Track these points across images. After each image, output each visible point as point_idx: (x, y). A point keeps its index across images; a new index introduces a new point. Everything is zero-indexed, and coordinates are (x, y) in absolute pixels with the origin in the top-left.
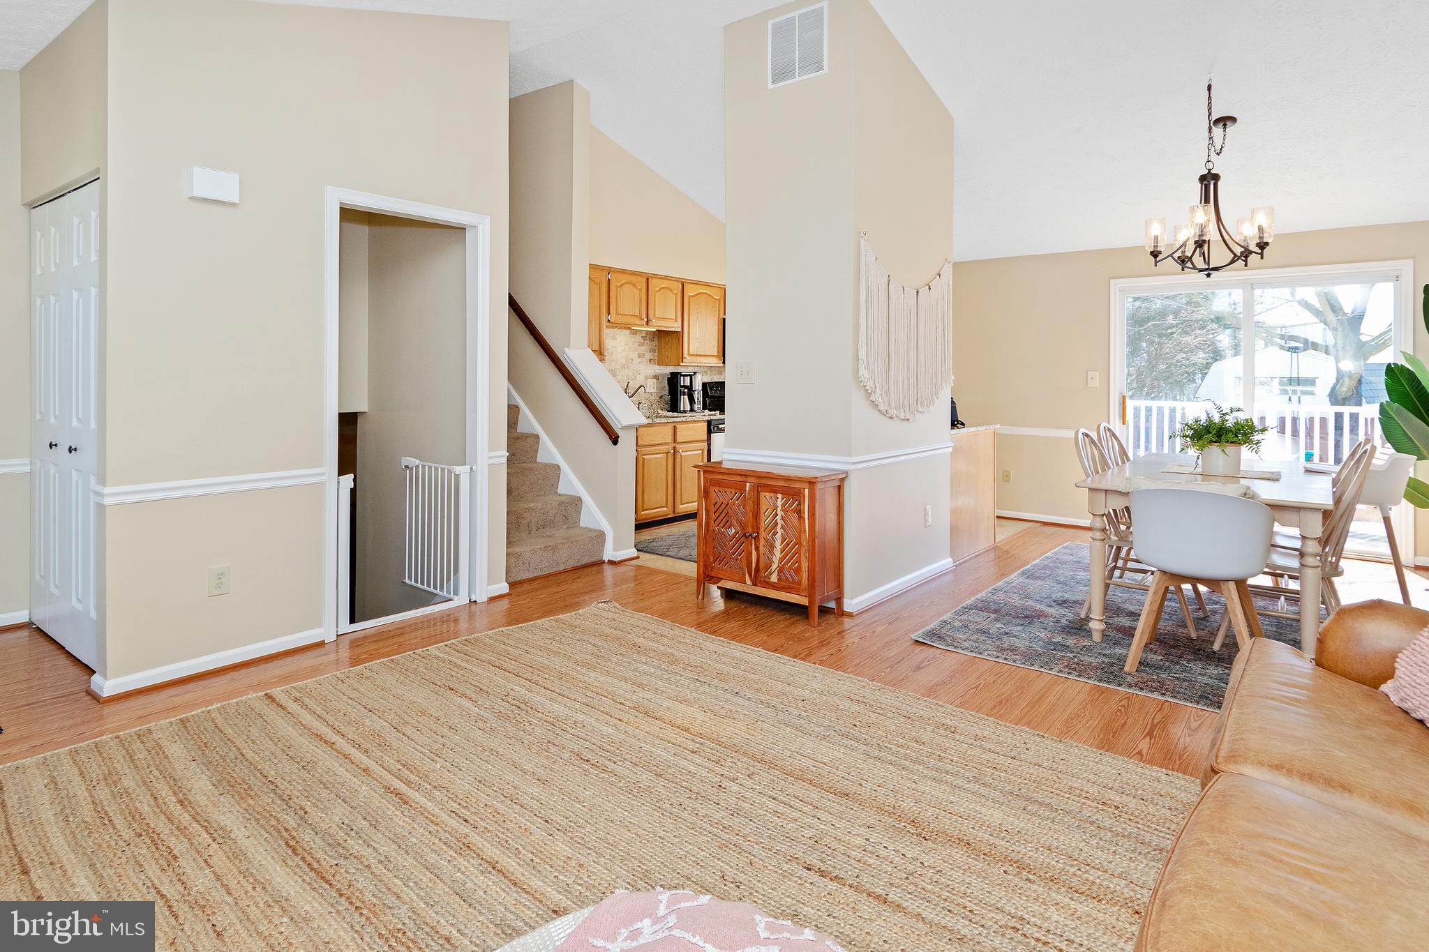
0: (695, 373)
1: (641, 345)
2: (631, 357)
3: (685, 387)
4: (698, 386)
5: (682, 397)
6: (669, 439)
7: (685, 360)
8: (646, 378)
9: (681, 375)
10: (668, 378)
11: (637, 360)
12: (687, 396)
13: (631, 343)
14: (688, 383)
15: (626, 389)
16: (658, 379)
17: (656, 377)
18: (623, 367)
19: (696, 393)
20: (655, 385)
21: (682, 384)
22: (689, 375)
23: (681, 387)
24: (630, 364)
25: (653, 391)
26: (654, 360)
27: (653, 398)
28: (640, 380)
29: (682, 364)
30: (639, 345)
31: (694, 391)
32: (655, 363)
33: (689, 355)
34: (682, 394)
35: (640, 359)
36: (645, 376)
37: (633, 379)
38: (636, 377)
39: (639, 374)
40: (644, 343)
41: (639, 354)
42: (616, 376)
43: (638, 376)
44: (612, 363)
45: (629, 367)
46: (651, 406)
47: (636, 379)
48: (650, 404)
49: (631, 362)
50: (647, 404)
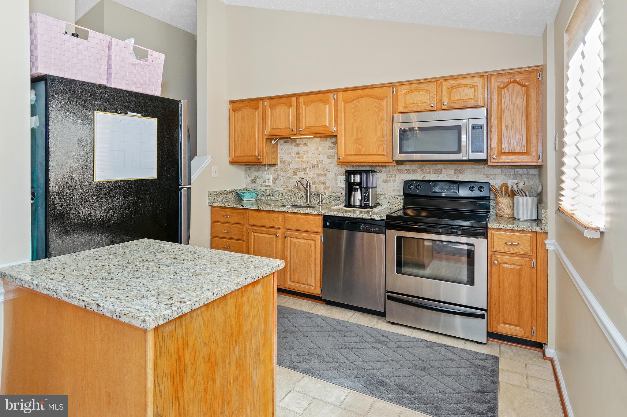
2: (321, 159)
3: (356, 184)
4: (372, 184)
5: (353, 193)
8: (337, 175)
9: (352, 173)
11: (326, 161)
12: (357, 193)
14: (358, 180)
21: (352, 181)
23: (351, 183)
28: (330, 177)
34: (353, 190)
35: (330, 160)
36: (335, 174)
37: (323, 175)
38: (326, 174)
39: (329, 172)
40: (334, 147)
41: (328, 156)
42: (307, 173)
43: (328, 173)
44: (304, 164)
45: (319, 166)
46: (338, 198)
47: (326, 175)
48: (337, 196)
49: (321, 163)
50: (333, 196)
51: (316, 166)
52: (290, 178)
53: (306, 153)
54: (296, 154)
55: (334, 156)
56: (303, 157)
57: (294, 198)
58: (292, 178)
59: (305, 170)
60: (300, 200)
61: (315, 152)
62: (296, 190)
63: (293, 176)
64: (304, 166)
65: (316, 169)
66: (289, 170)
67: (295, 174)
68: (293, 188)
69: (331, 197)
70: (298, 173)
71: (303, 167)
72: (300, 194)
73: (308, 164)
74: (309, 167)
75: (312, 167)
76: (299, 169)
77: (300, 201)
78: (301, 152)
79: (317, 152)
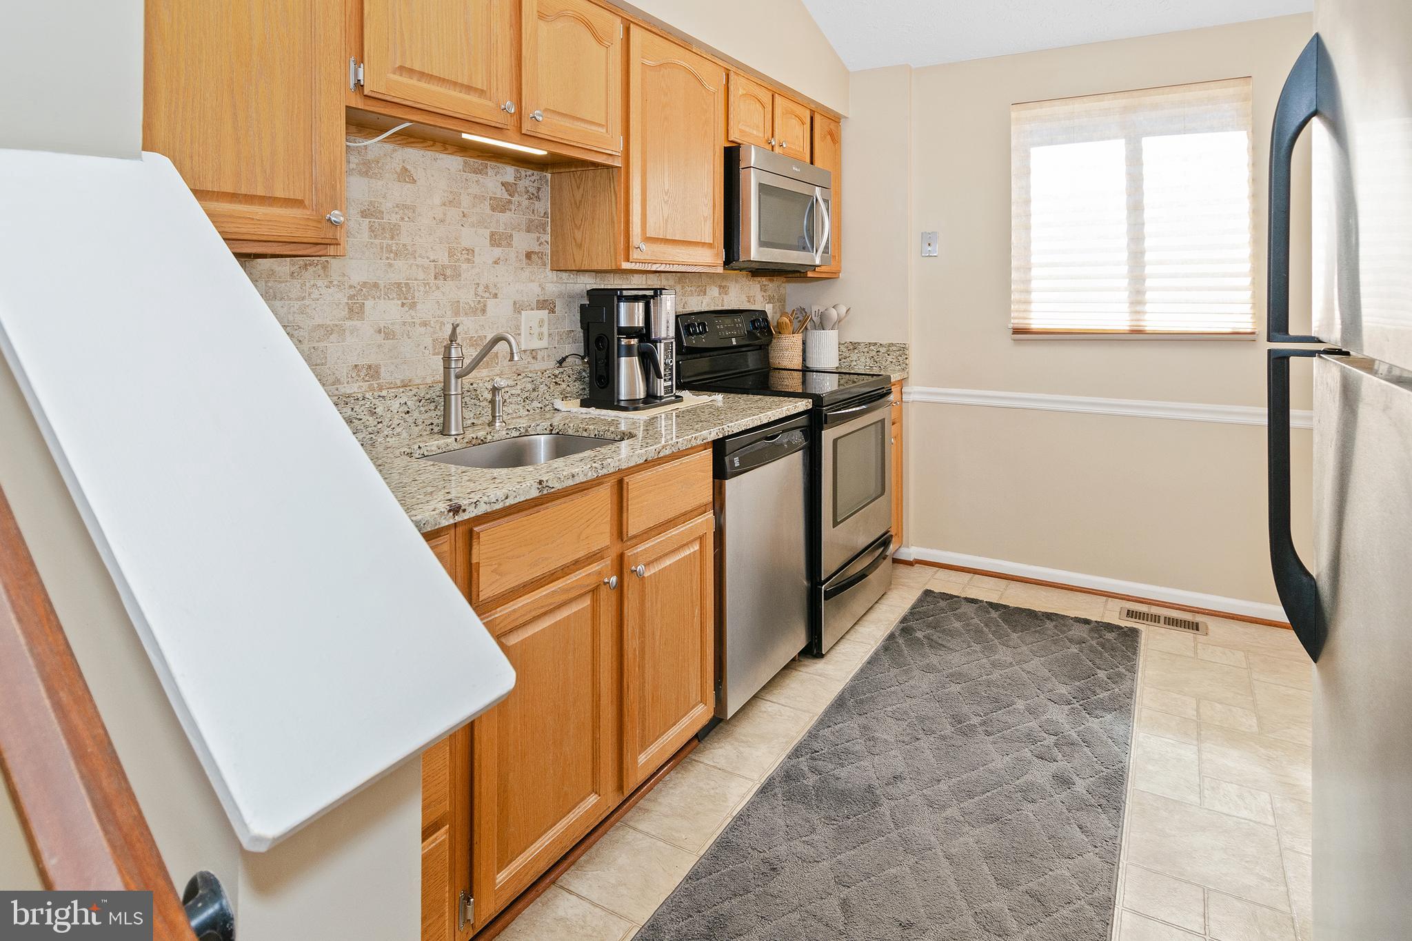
0: (657, 292)
1: (500, 206)
2: (466, 243)
3: (630, 332)
4: (665, 328)
5: (623, 360)
6: (602, 537)
7: (635, 255)
8: (518, 308)
9: (621, 298)
10: (582, 306)
11: (486, 254)
12: (636, 359)
13: (466, 201)
14: (639, 322)
15: (448, 349)
16: (552, 311)
17: (546, 305)
18: (441, 275)
19: (661, 347)
20: (545, 330)
21: (623, 323)
22: (644, 297)
23: (622, 331)
24: (464, 266)
25: (536, 344)
26: (541, 255)
27: (538, 366)
28: (497, 318)
29: (625, 265)
30: (493, 209)
31: (655, 342)
32: (544, 265)
33: (649, 240)
34: (623, 351)
35: (497, 252)
36: (515, 303)
37: (474, 312)
38: (485, 306)
39: (495, 296)
40: (510, 202)
41: (492, 234)
42: (413, 306)
43: (491, 303)
44: (399, 264)
45: (460, 275)
46: (534, 390)
47: (484, 311)
48: (530, 387)
49: (468, 261)
50: (519, 387)
51: (448, 272)
52: (329, 331)
53: (408, 210)
54: (364, 214)
55: (511, 235)
56: (394, 231)
57: (366, 427)
58: (342, 331)
59: (404, 293)
60: (398, 430)
61: (445, 214)
62: (360, 387)
63: (348, 323)
64: (402, 270)
65: (449, 287)
66: (323, 291)
67: (355, 311)
68: (344, 380)
69: (513, 392)
70: (369, 304)
71: (395, 277)
72: (395, 405)
73: (419, 261)
74: (421, 276)
75: (435, 278)
76: (376, 285)
77: (399, 434)
78: (387, 205)
79: (453, 213)
